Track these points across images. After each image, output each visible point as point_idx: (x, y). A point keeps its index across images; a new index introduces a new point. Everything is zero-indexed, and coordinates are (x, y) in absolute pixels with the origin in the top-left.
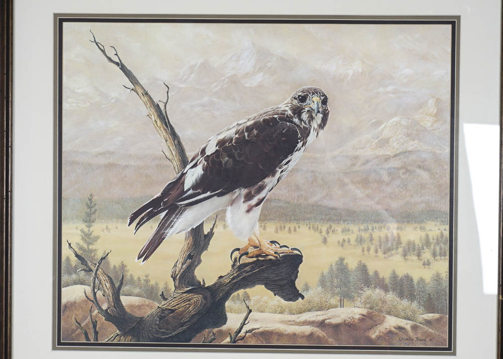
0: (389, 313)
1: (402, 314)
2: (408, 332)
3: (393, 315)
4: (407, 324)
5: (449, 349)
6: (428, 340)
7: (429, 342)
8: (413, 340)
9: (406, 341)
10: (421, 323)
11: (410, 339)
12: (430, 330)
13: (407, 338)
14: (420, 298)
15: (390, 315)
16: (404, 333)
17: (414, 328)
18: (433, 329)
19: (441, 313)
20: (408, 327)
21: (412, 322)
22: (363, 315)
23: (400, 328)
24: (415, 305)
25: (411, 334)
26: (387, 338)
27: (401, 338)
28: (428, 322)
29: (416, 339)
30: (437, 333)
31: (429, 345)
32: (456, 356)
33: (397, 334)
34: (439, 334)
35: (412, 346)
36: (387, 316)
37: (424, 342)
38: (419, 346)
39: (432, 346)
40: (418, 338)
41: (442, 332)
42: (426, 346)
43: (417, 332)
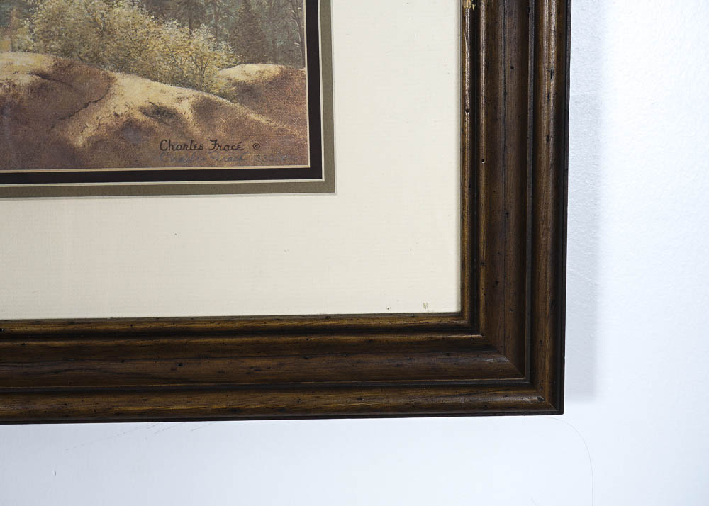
0: (124, 66)
1: (165, 67)
2: (185, 125)
3: (137, 73)
4: (180, 99)
5: (314, 171)
6: (247, 146)
7: (253, 154)
8: (201, 147)
9: (183, 153)
10: (223, 96)
11: (193, 146)
12: (254, 116)
13: (182, 141)
14: (217, 15)
15: (128, 72)
16: (174, 128)
17: (205, 110)
18: (262, 113)
19: (284, 61)
20: (185, 109)
21: (195, 92)
22: (42, 75)
23: (160, 112)
24: (201, 37)
25: (196, 130)
26: (123, 144)
27: (165, 145)
28: (246, 92)
29: (210, 145)
30: (276, 125)
31: (252, 161)
32: (336, 195)
33: (151, 130)
34: (281, 126)
35: (202, 166)
36: (117, 75)
37: (237, 153)
38: (223, 165)
39: (261, 164)
40: (216, 141)
41: (291, 122)
42: (244, 165)
43: (213, 123)
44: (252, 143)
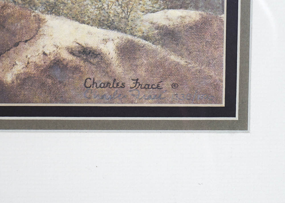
1: (92, 10)
2: (109, 65)
3: (67, 16)
4: (105, 41)
5: (229, 110)
6: (167, 85)
7: (171, 93)
8: (123, 85)
9: (105, 91)
10: (146, 38)
11: (116, 84)
12: (174, 58)
13: (105, 79)
15: (58, 14)
16: (98, 66)
18: (181, 55)
19: (206, 8)
20: (110, 49)
21: (120, 35)
23: (86, 52)
25: (119, 69)
26: (50, 81)
27: (89, 83)
28: (168, 35)
29: (132, 84)
30: (194, 66)
31: (170, 100)
32: (249, 132)
33: (76, 69)
34: (199, 68)
35: (123, 103)
36: (48, 17)
37: (156, 92)
38: (142, 103)
39: (179, 102)
40: (137, 80)
41: (209, 64)
42: (162, 103)
43: (135, 63)
44: (171, 83)
